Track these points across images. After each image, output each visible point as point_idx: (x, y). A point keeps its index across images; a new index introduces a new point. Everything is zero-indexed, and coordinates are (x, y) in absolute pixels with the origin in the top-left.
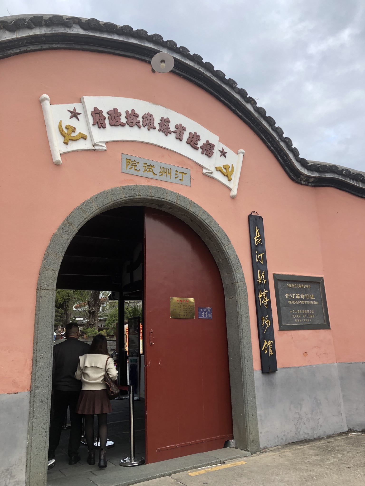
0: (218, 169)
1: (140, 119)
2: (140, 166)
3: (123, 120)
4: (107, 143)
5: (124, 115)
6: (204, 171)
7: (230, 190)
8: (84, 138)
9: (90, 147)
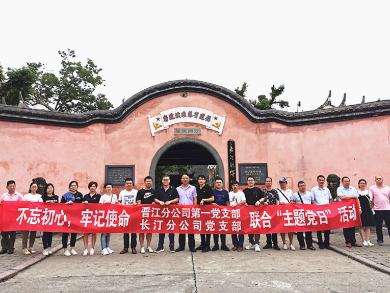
0: (213, 125)
1: (181, 114)
2: (181, 131)
3: (174, 116)
4: (169, 126)
5: (174, 114)
6: (207, 127)
7: (219, 132)
8: (161, 126)
9: (163, 129)
